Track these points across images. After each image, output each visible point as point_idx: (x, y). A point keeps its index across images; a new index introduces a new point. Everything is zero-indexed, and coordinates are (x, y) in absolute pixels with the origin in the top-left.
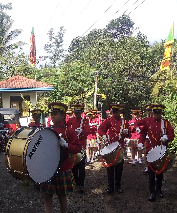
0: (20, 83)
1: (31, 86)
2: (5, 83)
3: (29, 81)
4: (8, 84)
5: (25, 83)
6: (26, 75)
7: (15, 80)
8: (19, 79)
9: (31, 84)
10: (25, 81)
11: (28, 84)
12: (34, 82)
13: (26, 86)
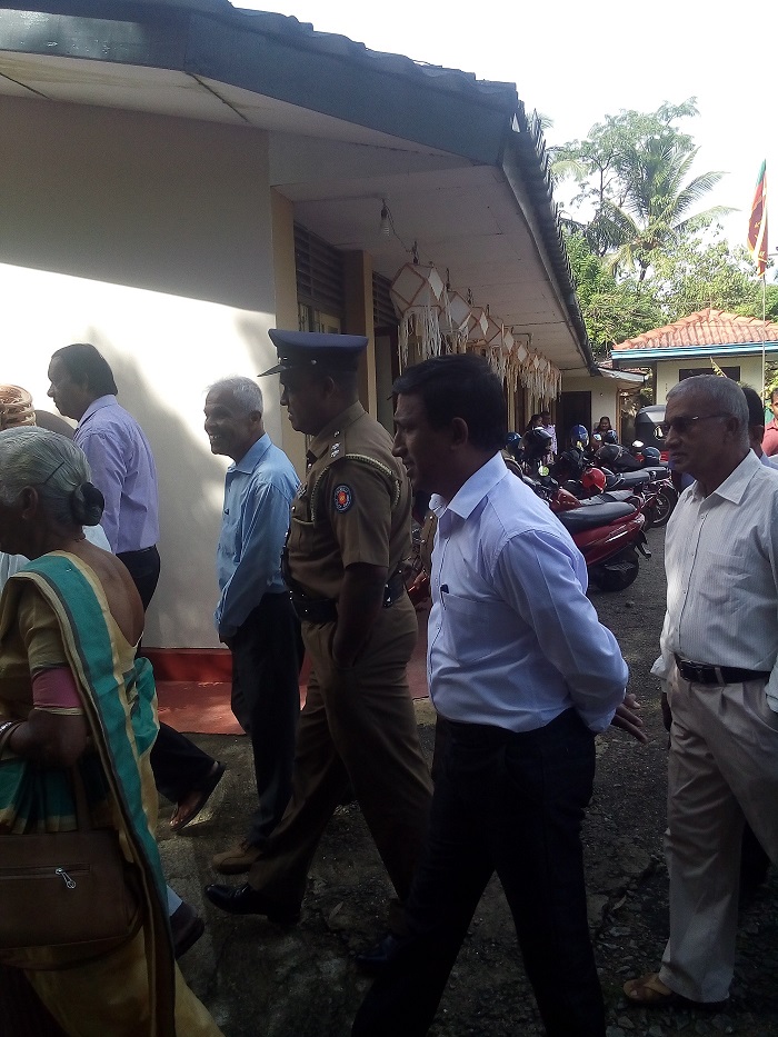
0: (714, 329)
1: (748, 337)
2: (667, 334)
3: (741, 324)
4: (676, 335)
5: (729, 330)
6: (732, 305)
7: (698, 324)
8: (711, 318)
9: (746, 331)
10: (728, 324)
11: (738, 333)
12: (756, 327)
13: (732, 340)
